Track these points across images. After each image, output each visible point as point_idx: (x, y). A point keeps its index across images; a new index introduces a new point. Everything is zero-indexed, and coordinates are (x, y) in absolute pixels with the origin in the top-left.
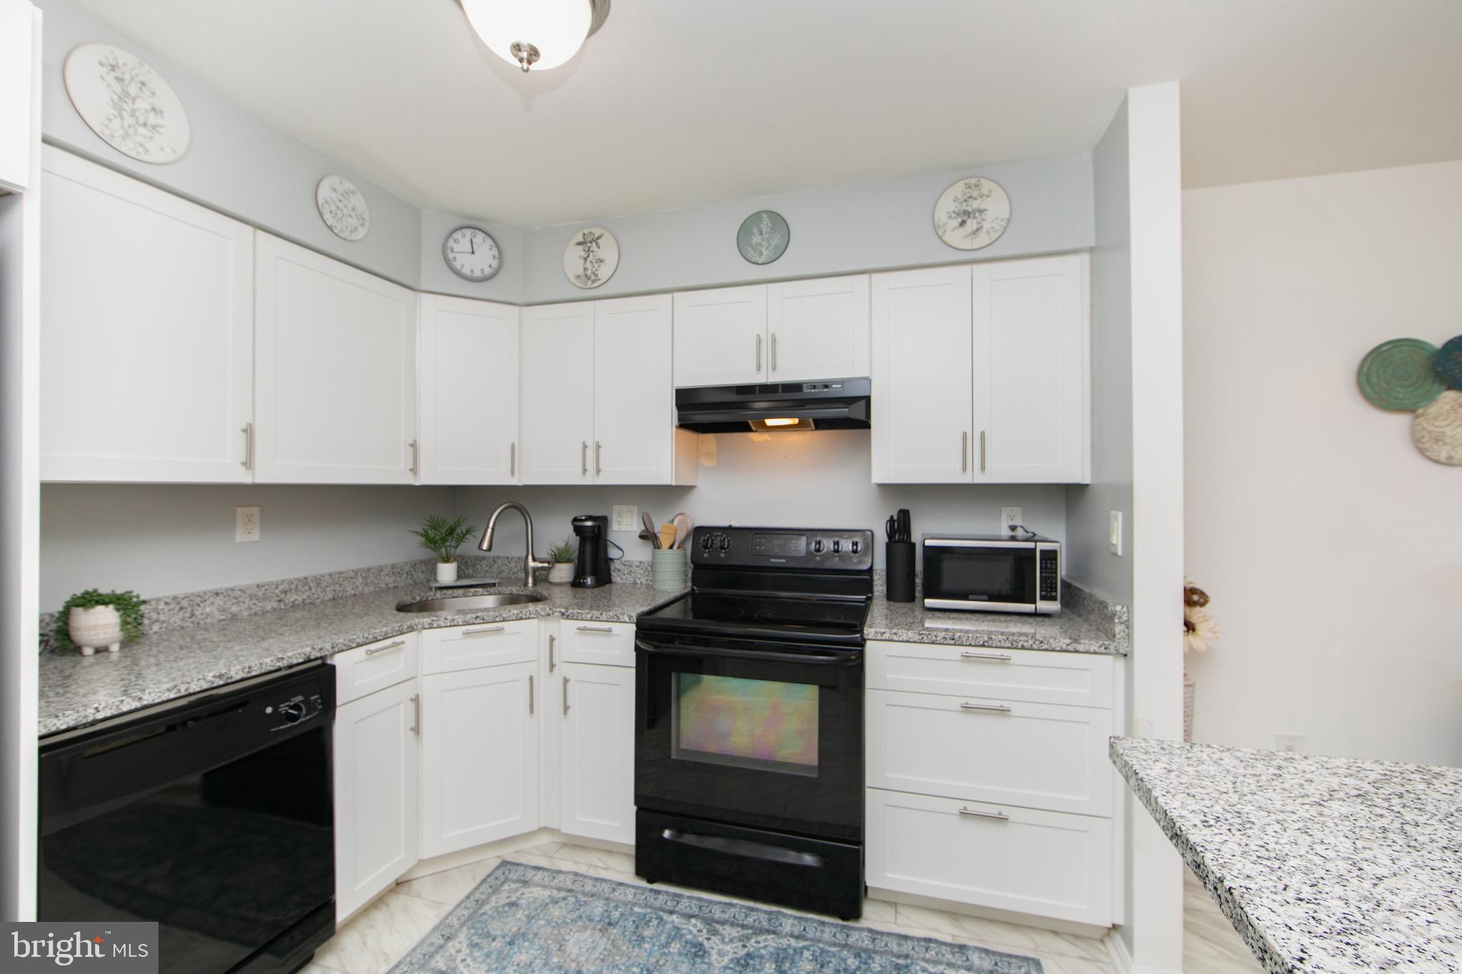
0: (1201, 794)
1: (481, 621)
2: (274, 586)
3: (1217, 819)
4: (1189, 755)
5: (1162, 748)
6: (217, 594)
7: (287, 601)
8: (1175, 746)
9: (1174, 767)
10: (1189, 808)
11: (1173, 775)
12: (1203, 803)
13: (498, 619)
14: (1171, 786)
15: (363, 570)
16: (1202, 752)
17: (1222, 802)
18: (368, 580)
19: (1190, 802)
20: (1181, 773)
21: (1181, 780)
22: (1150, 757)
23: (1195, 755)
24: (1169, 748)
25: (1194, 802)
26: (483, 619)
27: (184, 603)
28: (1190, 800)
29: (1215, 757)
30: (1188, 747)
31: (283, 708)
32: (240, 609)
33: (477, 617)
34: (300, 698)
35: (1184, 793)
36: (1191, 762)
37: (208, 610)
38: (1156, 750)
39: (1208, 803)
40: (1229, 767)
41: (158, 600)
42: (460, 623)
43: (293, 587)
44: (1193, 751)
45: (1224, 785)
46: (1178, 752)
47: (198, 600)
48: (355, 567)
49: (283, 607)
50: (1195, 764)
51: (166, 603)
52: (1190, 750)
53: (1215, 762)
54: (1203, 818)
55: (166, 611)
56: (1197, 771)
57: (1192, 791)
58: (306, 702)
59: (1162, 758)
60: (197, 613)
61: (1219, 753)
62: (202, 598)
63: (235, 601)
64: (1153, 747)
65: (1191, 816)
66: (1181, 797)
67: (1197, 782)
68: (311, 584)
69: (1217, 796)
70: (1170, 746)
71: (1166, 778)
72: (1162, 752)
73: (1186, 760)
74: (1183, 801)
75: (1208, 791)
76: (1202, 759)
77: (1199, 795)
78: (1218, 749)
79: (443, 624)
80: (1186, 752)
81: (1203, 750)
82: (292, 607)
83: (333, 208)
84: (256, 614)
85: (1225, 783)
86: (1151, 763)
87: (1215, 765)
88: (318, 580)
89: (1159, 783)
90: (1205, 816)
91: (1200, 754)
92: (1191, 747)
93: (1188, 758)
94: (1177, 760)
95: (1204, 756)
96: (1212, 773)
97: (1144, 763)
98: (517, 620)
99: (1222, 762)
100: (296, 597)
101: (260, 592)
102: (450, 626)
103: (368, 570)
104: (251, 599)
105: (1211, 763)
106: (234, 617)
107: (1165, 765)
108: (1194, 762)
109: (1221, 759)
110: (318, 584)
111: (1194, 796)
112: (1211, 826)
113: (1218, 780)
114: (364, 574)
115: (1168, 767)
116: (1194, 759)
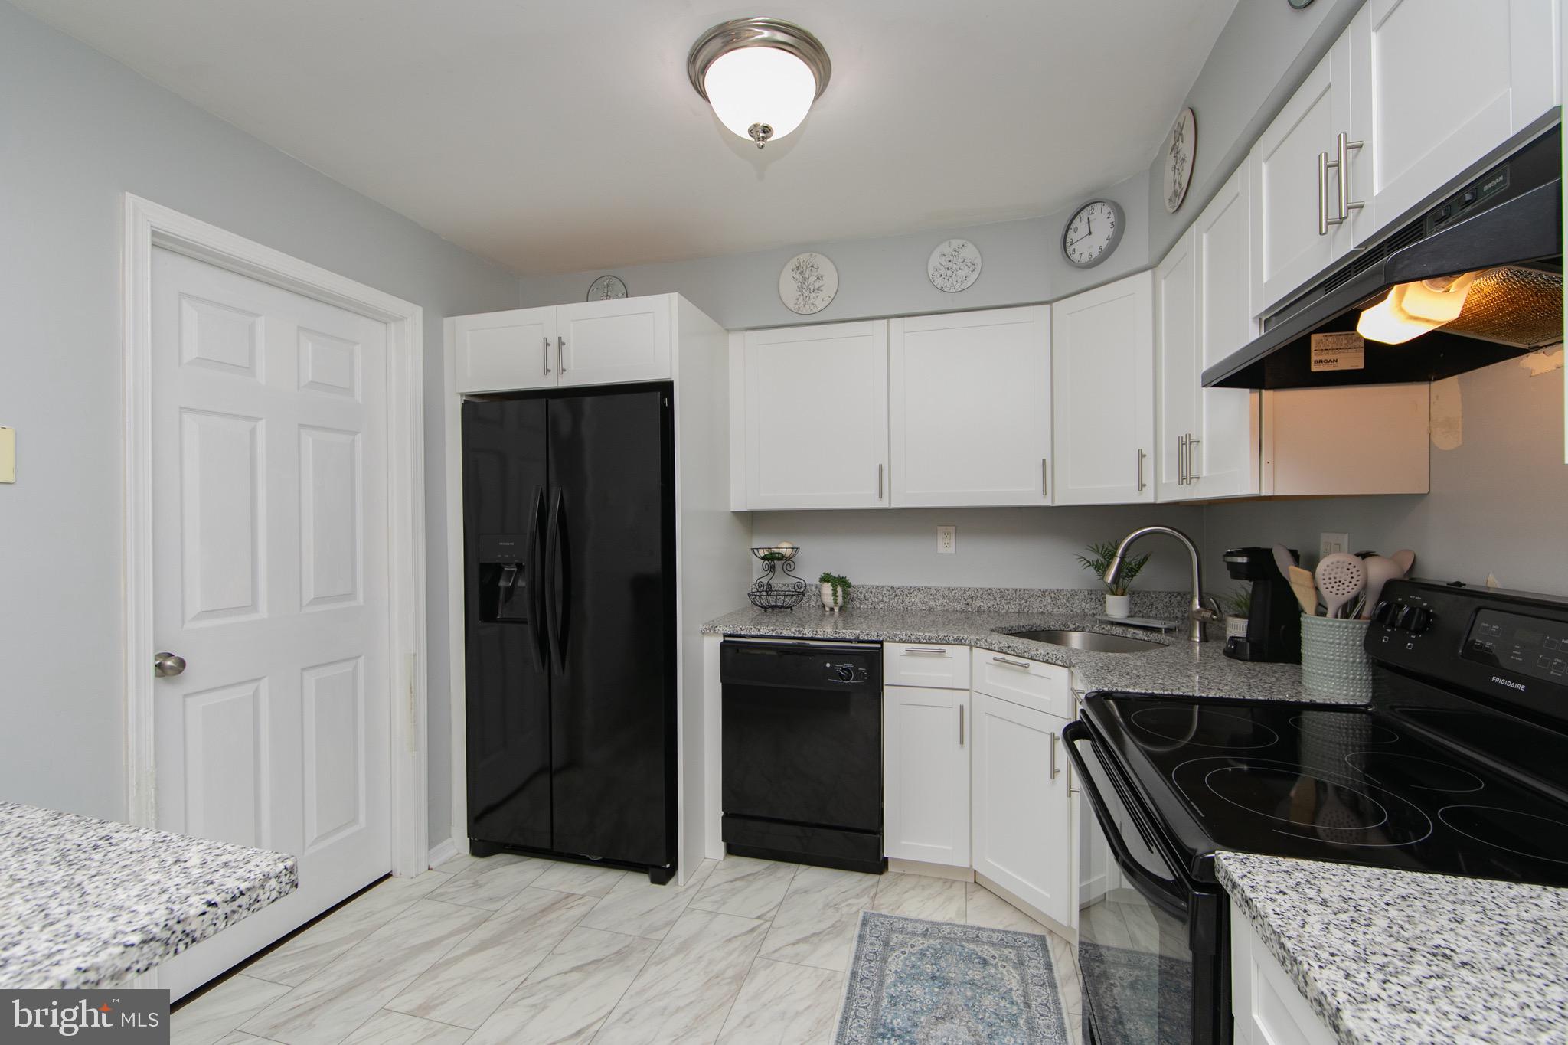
0: (123, 860)
1: (1013, 653)
2: (963, 591)
3: (95, 847)
4: (165, 897)
5: (212, 883)
6: (919, 590)
7: (973, 606)
8: (197, 898)
9: (175, 868)
10: (131, 841)
11: (170, 860)
12: (117, 852)
13: (1026, 655)
14: (164, 848)
15: (1052, 591)
16: (150, 913)
17: (95, 864)
18: (1059, 602)
19: (134, 846)
20: (163, 867)
21: (157, 859)
22: (215, 863)
23: (158, 902)
24: (202, 891)
25: (129, 848)
26: (1014, 651)
27: (898, 592)
28: (135, 847)
29: (125, 917)
30: (176, 907)
31: (838, 668)
32: (937, 604)
33: (1009, 647)
34: (850, 665)
35: (145, 850)
36: (157, 888)
37: (913, 600)
38: (216, 876)
39: (111, 855)
40: (98, 912)
41: (883, 587)
42: (996, 649)
43: (979, 594)
44: (163, 907)
45: (97, 884)
46: (185, 892)
47: (906, 592)
48: (1044, 587)
49: (970, 609)
50: (151, 889)
51: (887, 590)
52: (170, 905)
53: (121, 908)
54: (111, 841)
55: (887, 595)
56: (142, 881)
57: (135, 856)
58: (855, 669)
59: (200, 870)
60: (907, 601)
61: (119, 928)
62: (910, 591)
63: (931, 597)
64: (224, 876)
65: (125, 836)
66: (146, 845)
67: (135, 869)
68: (995, 595)
69: (104, 868)
70: (204, 893)
71: (176, 853)
72: (208, 878)
73: (166, 886)
74: (141, 844)
75: (116, 867)
76: (142, 902)
77: (126, 857)
78: (124, 933)
79: (984, 646)
80: (173, 898)
81: (148, 918)
82: (978, 611)
83: (943, 271)
84: (947, 610)
85: (97, 887)
86: (209, 858)
87: (119, 904)
88: (1003, 594)
89: (179, 844)
90: (110, 843)
91: (151, 907)
92: (172, 911)
93: (164, 891)
94: (178, 880)
95: (142, 908)
96: (119, 891)
97: (217, 852)
98: (1043, 662)
99: (111, 915)
100: (982, 604)
101: (951, 594)
102: (989, 649)
103: (1058, 592)
104: (944, 598)
105: (127, 904)
106: (931, 610)
107: (187, 865)
108: (153, 891)
109: (112, 919)
110: (1003, 597)
111: (131, 853)
112: (100, 839)
113: (107, 887)
114: (1053, 595)
115: (183, 865)
116: (154, 895)
